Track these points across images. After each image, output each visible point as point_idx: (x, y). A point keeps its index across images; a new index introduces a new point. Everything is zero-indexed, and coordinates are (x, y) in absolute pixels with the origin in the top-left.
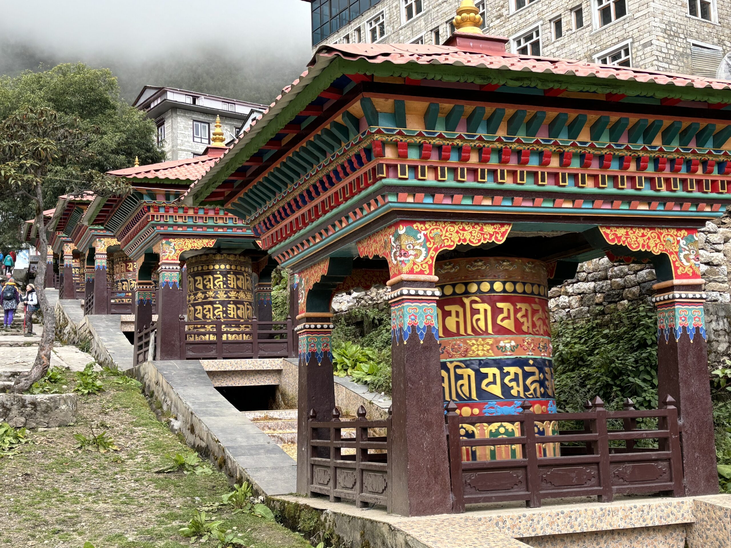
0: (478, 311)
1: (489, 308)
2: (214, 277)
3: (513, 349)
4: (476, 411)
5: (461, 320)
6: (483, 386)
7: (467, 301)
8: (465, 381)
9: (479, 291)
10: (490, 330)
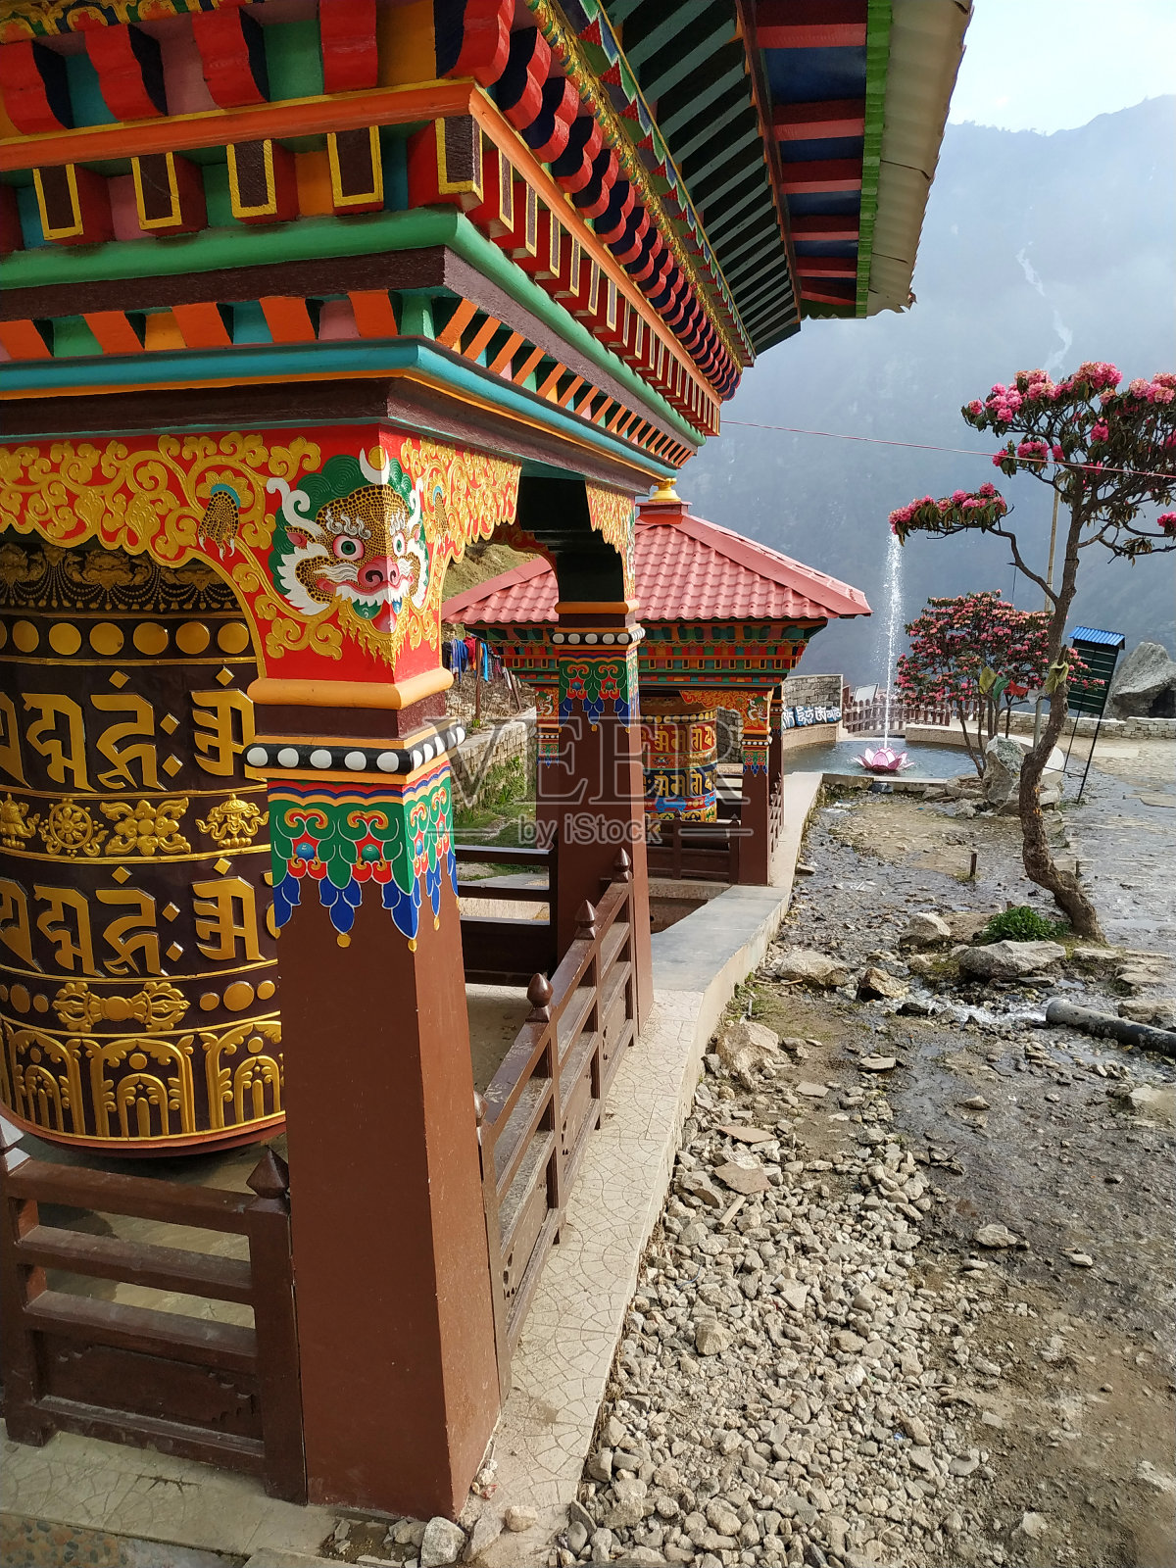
2: (89, 710)
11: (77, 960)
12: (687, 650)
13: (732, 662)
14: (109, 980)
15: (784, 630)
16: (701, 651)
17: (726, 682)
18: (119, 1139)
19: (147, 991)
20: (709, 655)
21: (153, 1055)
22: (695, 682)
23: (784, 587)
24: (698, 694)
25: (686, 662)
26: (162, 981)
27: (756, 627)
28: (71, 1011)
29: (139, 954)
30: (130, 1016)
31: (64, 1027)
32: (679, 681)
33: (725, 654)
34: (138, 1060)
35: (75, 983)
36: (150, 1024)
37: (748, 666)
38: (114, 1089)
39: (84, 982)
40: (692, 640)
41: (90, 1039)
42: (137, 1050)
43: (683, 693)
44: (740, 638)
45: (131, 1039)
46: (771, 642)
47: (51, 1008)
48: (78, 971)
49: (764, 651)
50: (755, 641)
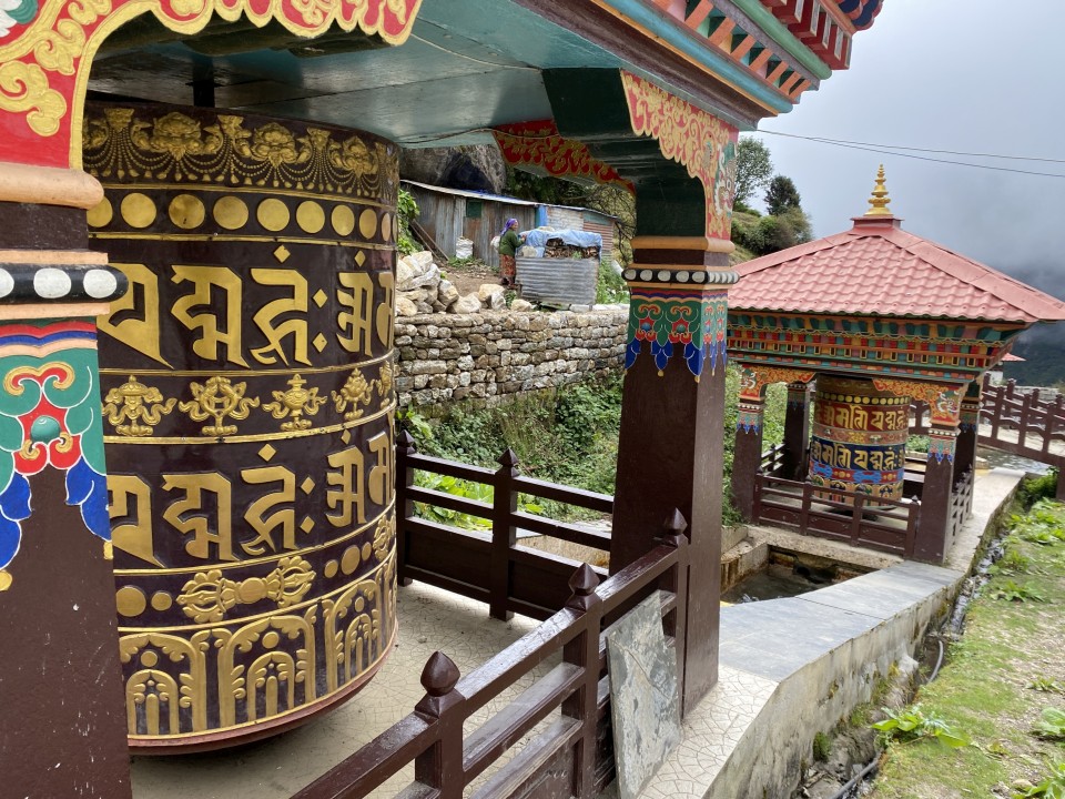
0: (859, 415)
1: (866, 414)
2: (249, 285)
3: (879, 440)
4: (848, 475)
5: (847, 419)
6: (856, 461)
7: (852, 408)
8: (844, 457)
9: (862, 403)
10: (865, 428)
11: (213, 547)
12: (880, 343)
13: (925, 357)
14: (245, 562)
15: (979, 331)
16: (894, 344)
17: (917, 375)
18: (245, 725)
19: (281, 568)
20: (902, 349)
21: (285, 630)
22: (887, 372)
23: (983, 291)
24: (889, 383)
25: (879, 353)
26: (294, 556)
27: (950, 326)
28: (201, 602)
29: (278, 532)
30: (263, 596)
31: (191, 621)
32: (872, 370)
33: (918, 350)
34: (271, 638)
35: (206, 572)
36: (282, 600)
37: (940, 361)
38: (244, 675)
39: (216, 569)
40: (886, 334)
41: (219, 628)
42: (270, 628)
43: (876, 380)
44: (933, 334)
45: (261, 620)
46: (967, 340)
47: (174, 603)
48: (213, 557)
49: (957, 349)
50: (949, 339)
